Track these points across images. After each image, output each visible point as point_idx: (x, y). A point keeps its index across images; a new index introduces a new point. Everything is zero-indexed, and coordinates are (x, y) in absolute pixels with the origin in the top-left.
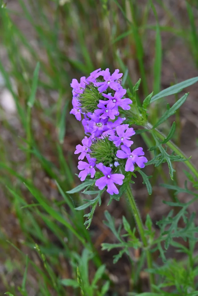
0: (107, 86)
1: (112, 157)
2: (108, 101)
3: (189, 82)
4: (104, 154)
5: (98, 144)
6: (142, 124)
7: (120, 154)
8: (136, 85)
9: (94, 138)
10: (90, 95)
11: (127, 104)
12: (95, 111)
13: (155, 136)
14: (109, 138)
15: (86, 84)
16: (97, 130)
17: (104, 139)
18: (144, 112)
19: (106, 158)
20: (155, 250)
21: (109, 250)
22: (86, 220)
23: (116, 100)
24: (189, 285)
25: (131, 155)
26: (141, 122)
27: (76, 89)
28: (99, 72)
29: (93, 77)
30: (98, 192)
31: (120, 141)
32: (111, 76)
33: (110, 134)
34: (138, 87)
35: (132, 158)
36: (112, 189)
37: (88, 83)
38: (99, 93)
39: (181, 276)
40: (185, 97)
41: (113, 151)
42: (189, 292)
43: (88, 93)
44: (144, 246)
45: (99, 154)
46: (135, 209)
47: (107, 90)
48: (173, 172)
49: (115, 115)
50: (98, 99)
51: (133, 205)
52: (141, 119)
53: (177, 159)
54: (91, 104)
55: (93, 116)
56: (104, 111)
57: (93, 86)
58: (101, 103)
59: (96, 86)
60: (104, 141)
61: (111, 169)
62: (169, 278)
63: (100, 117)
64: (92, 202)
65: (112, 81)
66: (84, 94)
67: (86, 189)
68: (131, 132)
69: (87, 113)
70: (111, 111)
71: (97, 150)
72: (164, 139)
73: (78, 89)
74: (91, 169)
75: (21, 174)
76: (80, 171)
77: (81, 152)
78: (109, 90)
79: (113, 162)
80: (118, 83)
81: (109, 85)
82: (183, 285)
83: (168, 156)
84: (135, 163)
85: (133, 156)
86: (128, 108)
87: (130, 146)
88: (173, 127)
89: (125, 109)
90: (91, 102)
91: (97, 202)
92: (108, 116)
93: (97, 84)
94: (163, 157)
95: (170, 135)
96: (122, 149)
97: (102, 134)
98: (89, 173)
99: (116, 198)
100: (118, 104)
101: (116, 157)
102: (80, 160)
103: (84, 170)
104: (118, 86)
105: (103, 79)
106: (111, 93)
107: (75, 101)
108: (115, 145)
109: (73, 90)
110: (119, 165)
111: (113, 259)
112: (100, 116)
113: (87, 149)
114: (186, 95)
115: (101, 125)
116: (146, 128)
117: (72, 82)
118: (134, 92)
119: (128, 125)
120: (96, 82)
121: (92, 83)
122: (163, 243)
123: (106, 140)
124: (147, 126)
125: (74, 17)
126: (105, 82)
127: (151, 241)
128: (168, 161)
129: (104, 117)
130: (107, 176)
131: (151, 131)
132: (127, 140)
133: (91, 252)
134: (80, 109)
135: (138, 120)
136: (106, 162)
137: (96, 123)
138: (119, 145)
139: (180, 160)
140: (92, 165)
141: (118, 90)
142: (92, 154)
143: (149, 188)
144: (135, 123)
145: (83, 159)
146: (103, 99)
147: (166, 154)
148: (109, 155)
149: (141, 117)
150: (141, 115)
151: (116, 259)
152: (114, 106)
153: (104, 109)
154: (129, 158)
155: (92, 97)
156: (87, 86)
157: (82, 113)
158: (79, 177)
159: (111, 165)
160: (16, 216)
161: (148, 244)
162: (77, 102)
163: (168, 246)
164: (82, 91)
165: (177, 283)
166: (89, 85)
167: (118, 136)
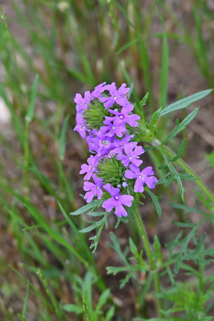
0: (113, 102)
1: (120, 177)
2: (115, 117)
3: (199, 95)
4: (112, 175)
5: (105, 164)
6: (150, 141)
7: (129, 175)
8: (144, 100)
9: (101, 157)
10: (96, 112)
11: (134, 120)
12: (101, 128)
13: (164, 153)
14: (117, 157)
15: (91, 100)
16: (103, 148)
17: (111, 157)
18: (152, 128)
19: (114, 178)
20: (163, 274)
21: (115, 274)
22: (92, 243)
23: (123, 116)
24: (200, 310)
25: (140, 175)
26: (149, 138)
27: (80, 105)
28: (104, 86)
29: (98, 91)
30: (105, 213)
31: (129, 160)
32: (117, 90)
33: (117, 153)
34: (145, 101)
35: (141, 178)
36: (120, 211)
37: (92, 99)
38: (105, 109)
39: (191, 301)
40: (195, 112)
41: (121, 171)
42: (200, 317)
43: (93, 108)
44: (152, 269)
45: (105, 174)
46: (143, 231)
47: (113, 105)
48: (184, 192)
49: (122, 133)
50: (104, 116)
51: (141, 227)
52: (149, 135)
53: (188, 178)
54: (97, 120)
55: (99, 133)
56: (110, 128)
57: (99, 102)
58: (107, 119)
59: (101, 102)
60: (112, 160)
61: (119, 190)
62: (178, 303)
63: (106, 135)
64: (98, 224)
65: (118, 96)
66: (89, 110)
67: (92, 211)
68: (140, 150)
69: (92, 130)
70: (118, 129)
71: (104, 170)
72: (173, 157)
73: (82, 105)
74: (98, 190)
75: (17, 191)
76: (86, 192)
77: (87, 172)
78: (116, 106)
79: (121, 182)
80: (124, 97)
81: (115, 100)
82: (193, 310)
83: (178, 175)
84: (145, 183)
85: (142, 176)
86: (136, 124)
87: (139, 165)
88: (183, 144)
89: (133, 126)
90: (96, 118)
91: (103, 224)
92: (115, 134)
93: (102, 99)
94: (173, 176)
95: (180, 153)
96: (131, 168)
97: (109, 153)
98: (95, 194)
99: (124, 220)
100: (125, 120)
101: (125, 177)
102: (86, 180)
103: (91, 191)
104: (126, 101)
105: (109, 94)
106: (117, 109)
107: (79, 117)
108: (123, 164)
109: (77, 105)
110: (127, 185)
111: (120, 283)
112: (107, 133)
113: (93, 169)
114: (196, 110)
115: (107, 142)
116: (154, 144)
117: (76, 97)
118: (141, 107)
119: (136, 143)
120: (102, 97)
121: (97, 99)
122: (172, 267)
123: (114, 159)
124: (155, 143)
125: (72, 23)
126: (110, 97)
127: (159, 264)
128: (179, 180)
129: (110, 135)
130: (115, 198)
131: (159, 148)
132: (136, 159)
133: (95, 276)
134: (85, 126)
135: (145, 136)
136: (114, 183)
137: (102, 140)
138: (128, 164)
139: (191, 179)
140: (99, 186)
141: (125, 105)
142: (99, 174)
143: (159, 210)
144: (142, 139)
145: (89, 179)
146: (109, 116)
147: (176, 173)
148: (117, 175)
149: (149, 133)
150: (148, 131)
151: (123, 284)
152: (121, 122)
153: (111, 126)
154: (138, 178)
155: (98, 114)
156: (91, 102)
157: (87, 130)
158: (85, 198)
159: (119, 186)
160: (14, 236)
161: (155, 267)
162: (81, 118)
163: (178, 269)
164: (87, 106)
165: (187, 308)
166: (94, 100)
167: (126, 155)
